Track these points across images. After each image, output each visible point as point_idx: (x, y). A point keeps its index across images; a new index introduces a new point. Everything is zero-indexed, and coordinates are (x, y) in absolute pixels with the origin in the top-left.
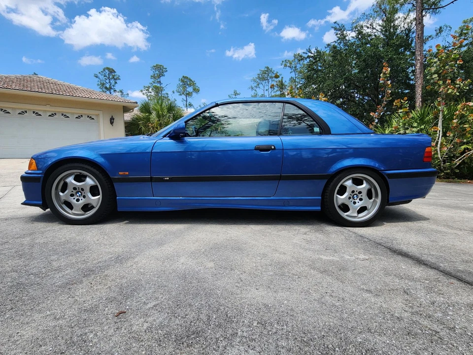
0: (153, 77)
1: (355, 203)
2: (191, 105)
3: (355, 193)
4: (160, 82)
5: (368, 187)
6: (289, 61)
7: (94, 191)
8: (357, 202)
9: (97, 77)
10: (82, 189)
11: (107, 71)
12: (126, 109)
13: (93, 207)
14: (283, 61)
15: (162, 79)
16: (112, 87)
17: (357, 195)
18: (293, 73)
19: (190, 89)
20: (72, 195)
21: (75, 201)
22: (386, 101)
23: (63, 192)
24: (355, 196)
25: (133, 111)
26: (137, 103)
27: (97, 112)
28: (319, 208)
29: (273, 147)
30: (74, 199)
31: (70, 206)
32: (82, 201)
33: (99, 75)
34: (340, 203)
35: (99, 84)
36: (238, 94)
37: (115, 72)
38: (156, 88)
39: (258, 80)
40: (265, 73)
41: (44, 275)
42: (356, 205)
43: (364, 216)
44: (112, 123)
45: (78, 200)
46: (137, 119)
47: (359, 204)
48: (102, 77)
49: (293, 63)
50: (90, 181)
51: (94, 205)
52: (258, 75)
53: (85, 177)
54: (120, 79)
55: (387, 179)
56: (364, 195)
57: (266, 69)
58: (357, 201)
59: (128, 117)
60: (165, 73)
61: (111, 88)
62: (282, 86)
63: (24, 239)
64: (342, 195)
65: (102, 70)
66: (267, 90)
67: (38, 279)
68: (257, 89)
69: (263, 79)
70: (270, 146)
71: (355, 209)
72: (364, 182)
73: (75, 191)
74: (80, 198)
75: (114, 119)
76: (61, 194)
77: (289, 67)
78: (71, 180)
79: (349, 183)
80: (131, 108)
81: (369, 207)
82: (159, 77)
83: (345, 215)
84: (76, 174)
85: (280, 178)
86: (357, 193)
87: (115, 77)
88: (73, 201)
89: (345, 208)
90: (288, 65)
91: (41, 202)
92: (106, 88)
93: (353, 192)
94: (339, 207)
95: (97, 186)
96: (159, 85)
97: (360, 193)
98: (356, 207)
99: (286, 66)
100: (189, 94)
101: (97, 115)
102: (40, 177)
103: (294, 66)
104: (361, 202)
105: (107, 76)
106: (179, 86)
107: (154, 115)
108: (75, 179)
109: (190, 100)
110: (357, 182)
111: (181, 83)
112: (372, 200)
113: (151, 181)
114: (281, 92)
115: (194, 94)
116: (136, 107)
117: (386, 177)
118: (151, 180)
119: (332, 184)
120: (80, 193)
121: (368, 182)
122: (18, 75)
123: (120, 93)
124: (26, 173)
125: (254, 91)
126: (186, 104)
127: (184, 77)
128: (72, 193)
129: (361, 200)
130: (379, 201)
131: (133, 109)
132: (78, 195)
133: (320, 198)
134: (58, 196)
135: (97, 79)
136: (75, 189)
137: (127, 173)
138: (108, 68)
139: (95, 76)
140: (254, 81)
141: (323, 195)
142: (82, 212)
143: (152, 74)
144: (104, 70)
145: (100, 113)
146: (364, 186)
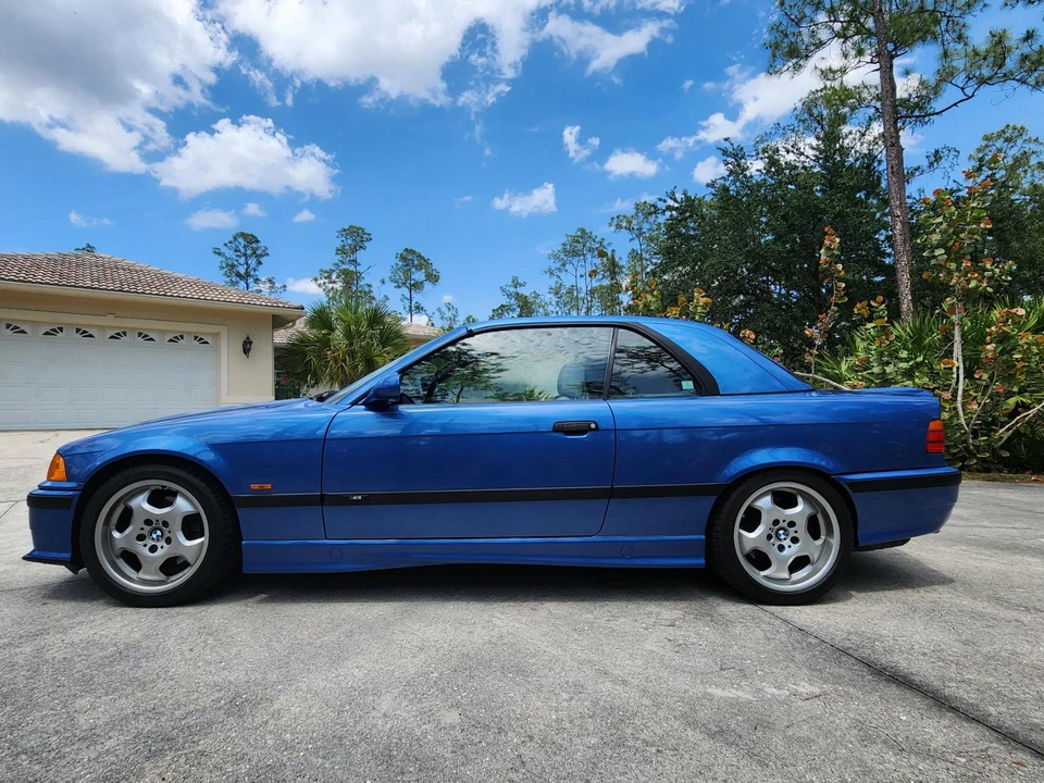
0: (341, 251)
1: (781, 548)
2: (419, 309)
3: (781, 524)
4: (354, 262)
5: (809, 511)
6: (625, 217)
7: (191, 527)
8: (786, 547)
9: (219, 254)
10: (165, 524)
11: (241, 240)
12: (279, 322)
13: (186, 565)
14: (613, 218)
15: (360, 255)
16: (252, 273)
17: (785, 530)
18: (636, 241)
19: (419, 276)
20: (141, 538)
21: (146, 551)
22: (836, 305)
23: (121, 531)
24: (781, 532)
25: (294, 325)
26: (303, 308)
27: (215, 329)
28: (701, 561)
29: (593, 426)
30: (145, 545)
31: (135, 562)
32: (163, 551)
33: (224, 250)
34: (748, 547)
35: (224, 265)
36: (521, 285)
37: (258, 241)
38: (346, 273)
39: (562, 256)
40: (578, 242)
41: (53, 754)
42: (785, 552)
43: (805, 579)
44: (246, 351)
45: (153, 549)
46: (302, 342)
47: (792, 552)
48: (230, 253)
49: (634, 222)
50: (183, 505)
51: (190, 559)
52: (564, 244)
53: (175, 494)
54: (267, 254)
55: (850, 492)
56: (801, 529)
57: (579, 233)
58: (786, 543)
59: (282, 337)
60: (366, 244)
61: (248, 275)
62: (613, 268)
63: (18, 650)
64: (751, 530)
65: (231, 239)
66: (582, 276)
67: (37, 767)
68: (562, 275)
69: (574, 253)
70: (588, 423)
71: (782, 561)
72: (800, 499)
73: (148, 528)
74: (159, 545)
75: (251, 343)
76: (116, 535)
77: (626, 228)
78: (141, 503)
79: (765, 503)
80: (290, 319)
81: (814, 556)
82: (354, 250)
83: (760, 576)
84: (152, 488)
85: (611, 494)
86: (785, 525)
87: (259, 252)
88: (142, 550)
89: (761, 560)
90: (624, 224)
91: (68, 555)
92: (238, 275)
93: (776, 522)
94: (748, 557)
95: (198, 515)
96: (352, 268)
97: (792, 524)
98: (784, 556)
99: (619, 227)
100: (416, 286)
101: (217, 335)
102: (71, 497)
103: (636, 227)
104: (795, 547)
105: (243, 250)
106: (395, 271)
107: (339, 333)
108: (151, 501)
109: (417, 297)
110: (784, 500)
111: (401, 263)
112: (819, 542)
113: (322, 505)
114: (612, 279)
115: (427, 285)
116: (301, 316)
117: (847, 488)
118: (322, 500)
119: (727, 505)
120: (159, 533)
121: (808, 499)
122: (52, 252)
123: (268, 285)
124: (41, 488)
125: (555, 279)
126: (410, 307)
127: (406, 250)
128: (142, 532)
129: (795, 540)
130: (835, 541)
131: (294, 321)
132: (154, 536)
133: (704, 537)
134: (108, 538)
135: (220, 258)
136: (148, 522)
137: (269, 486)
138: (243, 235)
139: (215, 252)
140: (556, 257)
141: (709, 531)
142: (162, 577)
143: (339, 244)
144: (235, 238)
145: (223, 330)
146: (800, 509)
